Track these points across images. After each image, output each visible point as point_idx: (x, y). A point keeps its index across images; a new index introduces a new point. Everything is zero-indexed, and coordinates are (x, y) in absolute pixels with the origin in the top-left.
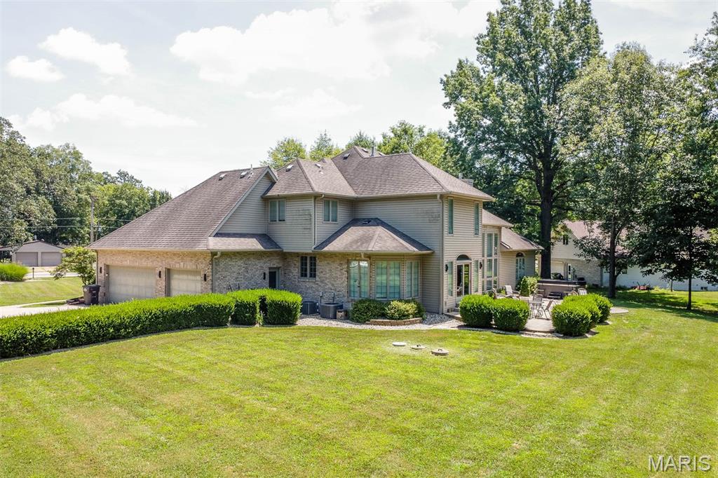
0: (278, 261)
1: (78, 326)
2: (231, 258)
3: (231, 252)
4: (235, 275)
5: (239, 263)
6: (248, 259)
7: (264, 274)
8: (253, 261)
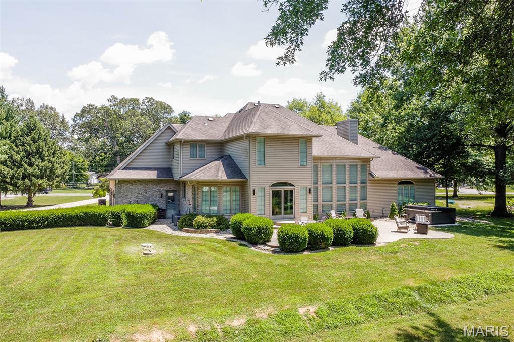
0: (174, 186)
1: (5, 220)
2: (132, 184)
3: (131, 180)
4: (135, 194)
5: (139, 187)
6: (147, 184)
7: (162, 194)
8: (150, 186)
